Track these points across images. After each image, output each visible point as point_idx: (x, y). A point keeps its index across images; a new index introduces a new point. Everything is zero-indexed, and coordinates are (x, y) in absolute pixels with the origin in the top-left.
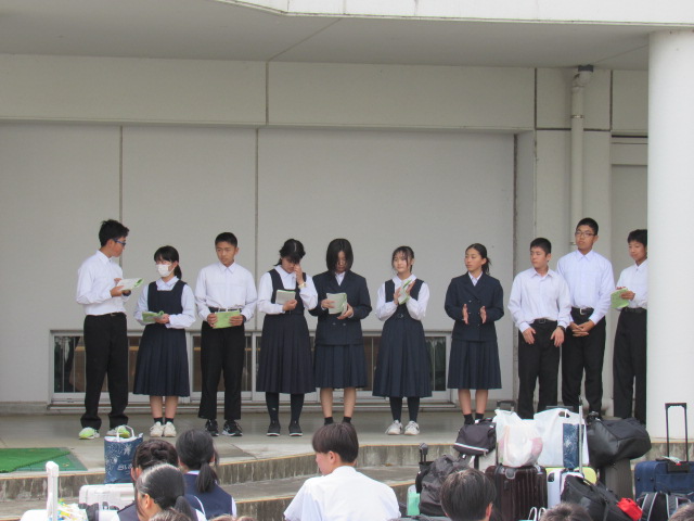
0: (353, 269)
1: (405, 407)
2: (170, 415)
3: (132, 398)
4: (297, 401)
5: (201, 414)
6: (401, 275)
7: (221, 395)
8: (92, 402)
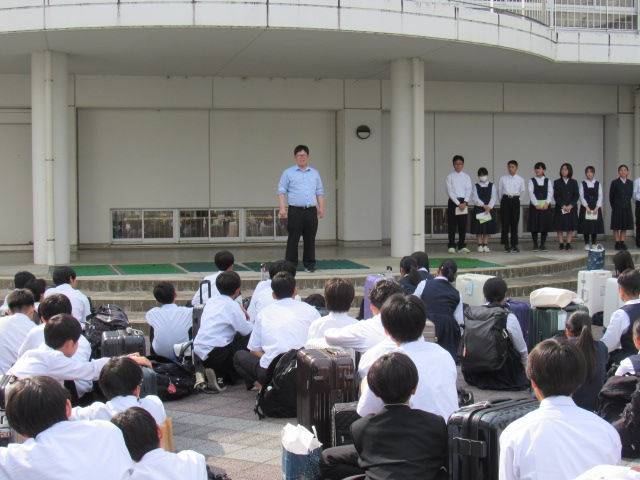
0: (573, 178)
1: (590, 238)
2: (486, 242)
3: (468, 235)
4: (544, 235)
5: (502, 243)
6: (590, 179)
7: (509, 235)
8: (451, 238)
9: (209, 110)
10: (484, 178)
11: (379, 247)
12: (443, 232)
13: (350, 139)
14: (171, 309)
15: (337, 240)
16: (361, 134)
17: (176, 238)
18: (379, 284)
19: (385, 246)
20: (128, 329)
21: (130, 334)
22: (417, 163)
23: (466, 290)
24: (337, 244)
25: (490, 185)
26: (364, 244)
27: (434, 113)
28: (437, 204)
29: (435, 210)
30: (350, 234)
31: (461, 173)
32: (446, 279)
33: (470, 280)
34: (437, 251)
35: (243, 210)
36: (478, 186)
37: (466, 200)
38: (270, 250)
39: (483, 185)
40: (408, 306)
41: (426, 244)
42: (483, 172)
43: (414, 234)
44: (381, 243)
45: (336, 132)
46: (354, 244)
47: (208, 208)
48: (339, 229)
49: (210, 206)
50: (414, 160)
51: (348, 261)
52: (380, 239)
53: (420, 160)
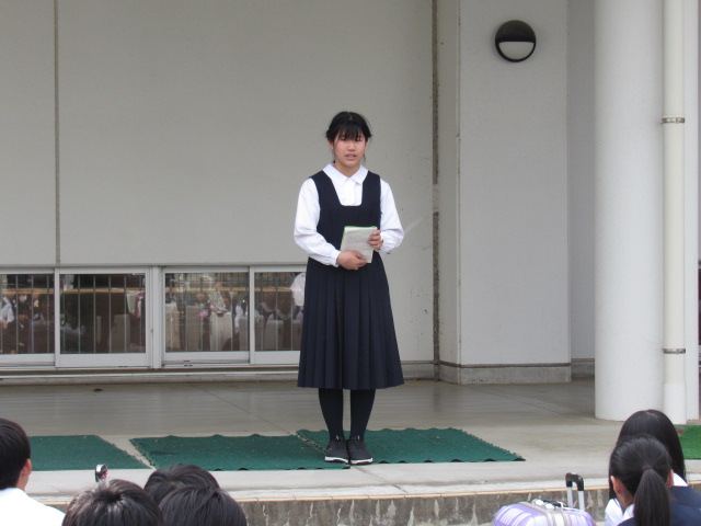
11: (560, 385)
13: (474, 63)
15: (438, 362)
16: (507, 47)
19: (581, 382)
22: (674, 130)
24: (440, 374)
26: (518, 377)
30: (474, 346)
35: (156, 271)
43: (666, 351)
44: (568, 370)
45: (435, 41)
46: (485, 375)
47: (53, 268)
48: (442, 328)
49: (58, 260)
50: (665, 121)
51: (460, 432)
52: (566, 360)
53: (683, 121)
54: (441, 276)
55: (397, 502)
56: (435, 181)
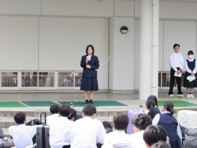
9: (39, 16)
10: (191, 56)
11: (132, 94)
12: (168, 86)
13: (117, 34)
14: (22, 127)
15: (109, 89)
16: (123, 31)
17: (19, 87)
18: (139, 116)
19: (135, 93)
20: (5, 138)
21: (6, 141)
22: (154, 48)
23: (183, 119)
24: (109, 92)
25: (195, 60)
27: (164, 20)
28: (164, 70)
29: (163, 74)
30: (116, 86)
31: (178, 53)
32: (169, 112)
33: (185, 113)
34: (164, 97)
35: (56, 72)
36: (187, 60)
37: (180, 68)
38: (71, 95)
39: (190, 60)
40: (158, 131)
41: (159, 93)
42: (191, 53)
43: (152, 87)
44: (133, 91)
45: (109, 29)
46: (118, 92)
47: (37, 71)
48: (110, 83)
49: (38, 69)
50: (153, 46)
51: (116, 101)
52: (133, 89)
53: (156, 46)
54: (110, 74)
55: (108, 112)
56: (109, 55)
